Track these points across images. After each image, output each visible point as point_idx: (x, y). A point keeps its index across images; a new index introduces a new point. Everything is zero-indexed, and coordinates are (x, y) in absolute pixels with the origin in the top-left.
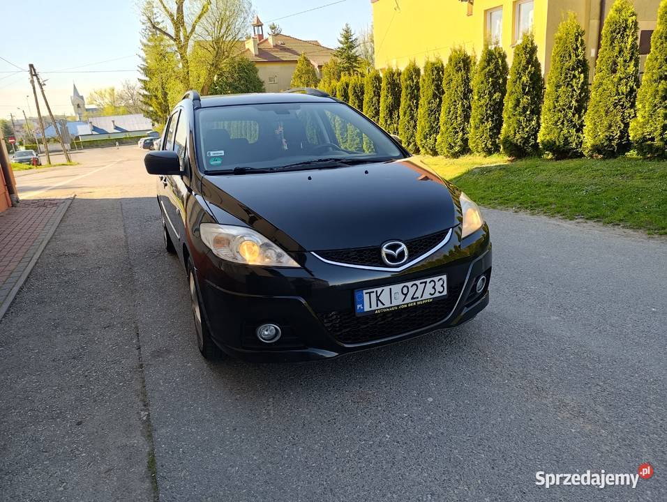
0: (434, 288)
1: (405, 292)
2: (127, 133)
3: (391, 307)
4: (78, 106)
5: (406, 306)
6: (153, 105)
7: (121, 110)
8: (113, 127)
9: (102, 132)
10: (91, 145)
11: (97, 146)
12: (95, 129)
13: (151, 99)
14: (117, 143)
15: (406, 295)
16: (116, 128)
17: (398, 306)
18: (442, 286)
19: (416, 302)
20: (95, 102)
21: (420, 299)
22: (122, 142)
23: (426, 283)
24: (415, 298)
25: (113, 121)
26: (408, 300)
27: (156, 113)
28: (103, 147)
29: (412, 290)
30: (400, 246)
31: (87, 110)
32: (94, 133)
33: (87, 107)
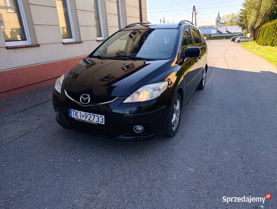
0: (98, 119)
1: (86, 116)
2: (231, 34)
3: (81, 120)
4: (218, 22)
5: (86, 121)
6: (244, 21)
7: (234, 23)
8: (225, 31)
9: (221, 33)
10: (215, 38)
11: (217, 39)
12: (218, 31)
13: (243, 19)
14: (224, 38)
15: (86, 117)
16: (227, 31)
17: (83, 120)
18: (102, 120)
19: (90, 122)
20: (224, 20)
21: (92, 121)
22: (227, 38)
23: (95, 115)
24: (90, 120)
25: (226, 28)
26: (87, 120)
27: (244, 25)
28: (219, 39)
29: (89, 116)
30: (88, 97)
31: (221, 23)
32: (217, 33)
33: (221, 22)
